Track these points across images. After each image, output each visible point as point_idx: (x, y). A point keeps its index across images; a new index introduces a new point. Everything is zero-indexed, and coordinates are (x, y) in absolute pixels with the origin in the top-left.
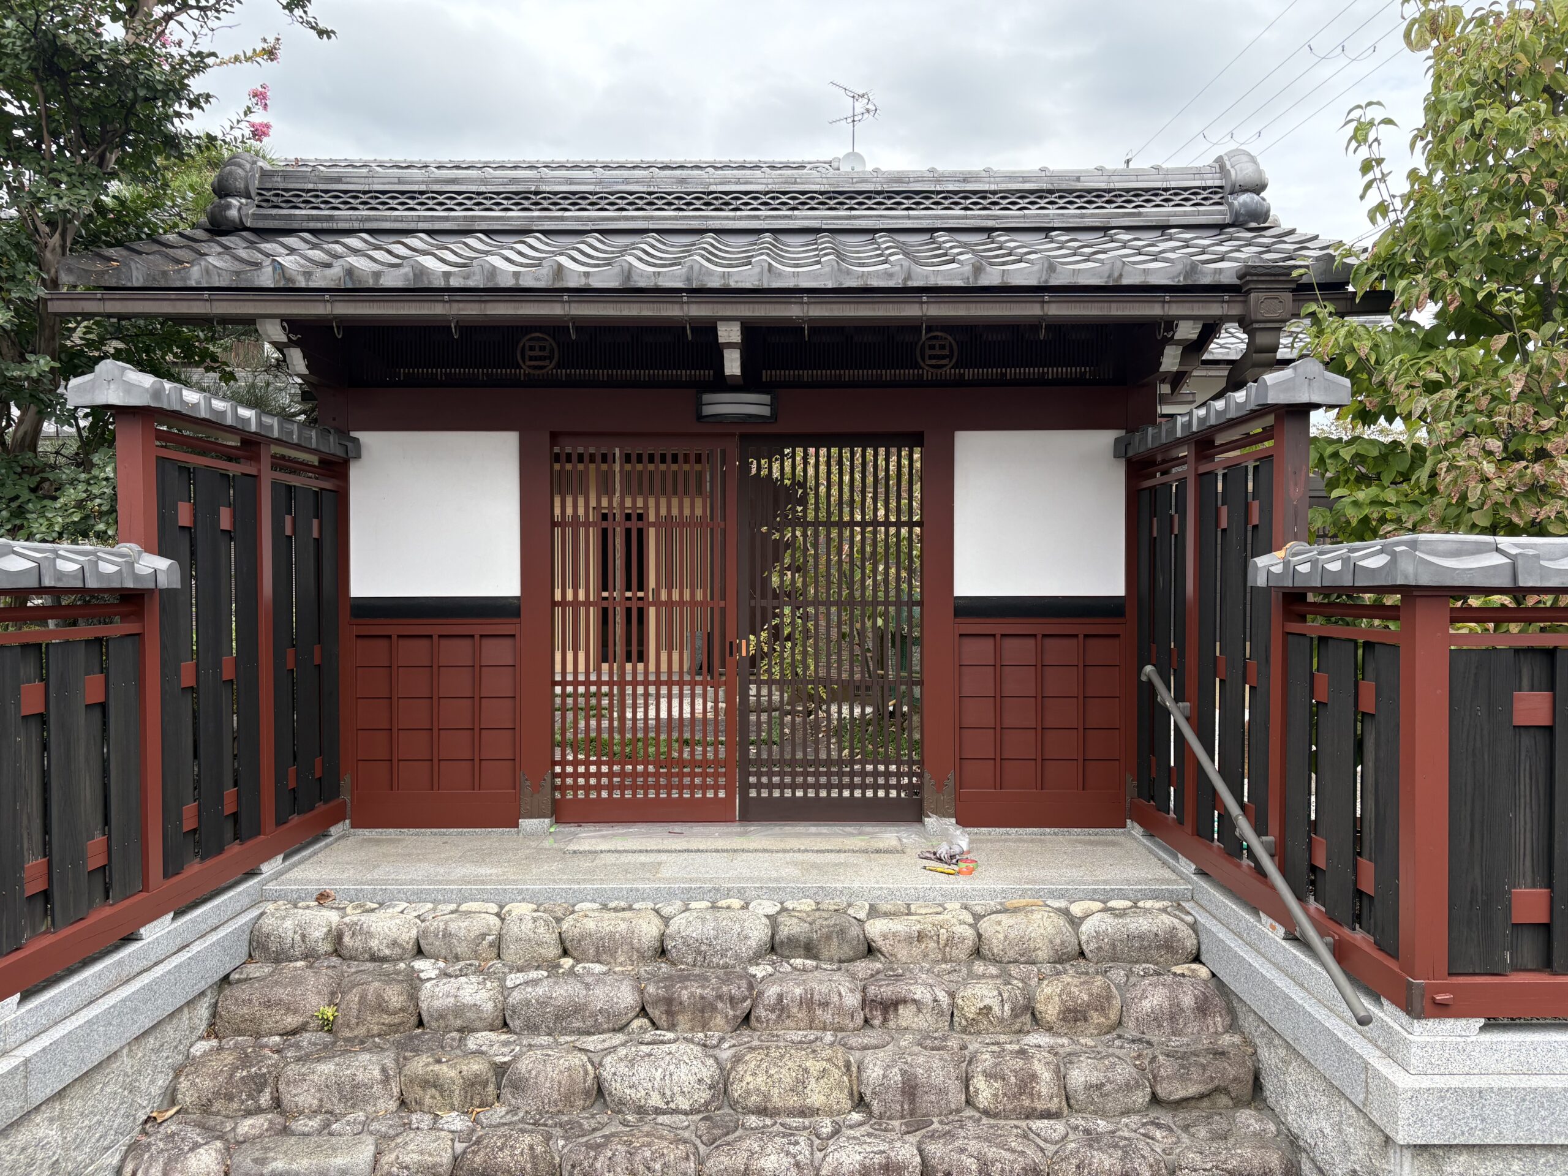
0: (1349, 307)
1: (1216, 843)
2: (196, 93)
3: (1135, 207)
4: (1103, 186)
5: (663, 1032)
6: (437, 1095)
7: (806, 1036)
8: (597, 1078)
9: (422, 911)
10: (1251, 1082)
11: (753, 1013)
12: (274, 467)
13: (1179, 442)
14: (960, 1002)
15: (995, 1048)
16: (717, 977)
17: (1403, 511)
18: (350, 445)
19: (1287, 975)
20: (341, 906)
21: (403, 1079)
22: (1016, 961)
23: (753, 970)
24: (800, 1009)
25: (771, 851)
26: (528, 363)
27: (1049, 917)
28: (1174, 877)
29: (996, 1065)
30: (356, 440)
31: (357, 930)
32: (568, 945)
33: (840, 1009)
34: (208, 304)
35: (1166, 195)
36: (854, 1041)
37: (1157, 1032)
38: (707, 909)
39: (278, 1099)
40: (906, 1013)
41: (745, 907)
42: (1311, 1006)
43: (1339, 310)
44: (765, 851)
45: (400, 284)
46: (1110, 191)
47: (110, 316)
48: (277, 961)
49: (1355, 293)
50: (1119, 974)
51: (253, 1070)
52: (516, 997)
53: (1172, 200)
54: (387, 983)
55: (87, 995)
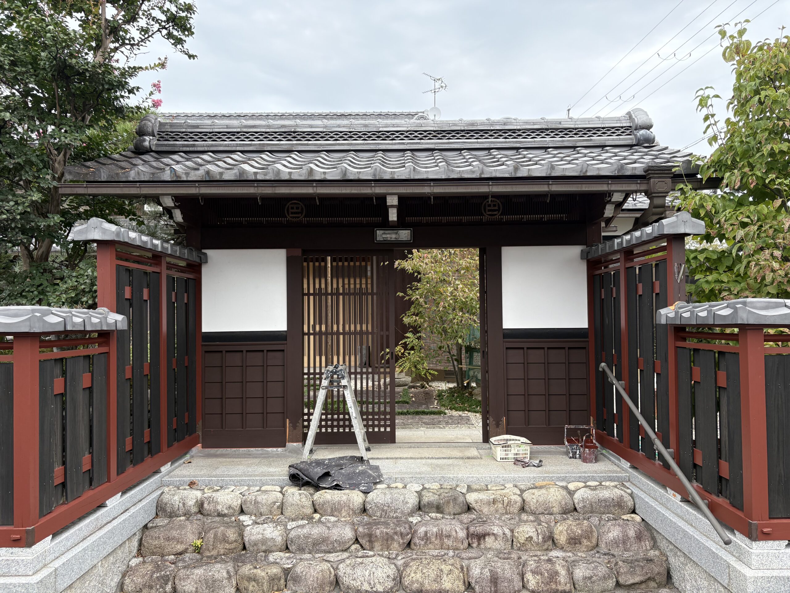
0: (699, 185)
1: (640, 452)
2: (132, 86)
3: (588, 137)
4: (572, 126)
5: (367, 552)
6: (256, 585)
7: (439, 553)
8: (336, 576)
9: (243, 490)
10: (666, 575)
11: (412, 542)
12: (168, 268)
13: (616, 252)
14: (516, 534)
15: (536, 558)
16: (393, 523)
17: (731, 286)
18: (202, 256)
19: (683, 519)
20: (202, 488)
21: (238, 577)
22: (543, 513)
23: (411, 519)
24: (436, 539)
25: (415, 458)
26: (291, 215)
27: (559, 490)
28: (619, 470)
29: (537, 567)
30: (205, 254)
31: (211, 500)
32: (317, 507)
33: (456, 538)
34: (139, 189)
35: (604, 131)
36: (464, 555)
37: (617, 550)
38: (386, 488)
39: (175, 588)
40: (489, 541)
41: (405, 487)
42: (697, 535)
43: (695, 187)
44: (411, 458)
45: (232, 178)
46: (576, 129)
47: (90, 195)
48: (171, 517)
49: (702, 179)
50: (595, 520)
51: (162, 573)
52: (293, 534)
53: (606, 133)
54: (228, 527)
55: (82, 536)
